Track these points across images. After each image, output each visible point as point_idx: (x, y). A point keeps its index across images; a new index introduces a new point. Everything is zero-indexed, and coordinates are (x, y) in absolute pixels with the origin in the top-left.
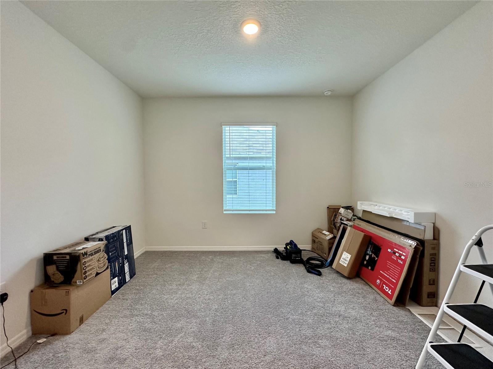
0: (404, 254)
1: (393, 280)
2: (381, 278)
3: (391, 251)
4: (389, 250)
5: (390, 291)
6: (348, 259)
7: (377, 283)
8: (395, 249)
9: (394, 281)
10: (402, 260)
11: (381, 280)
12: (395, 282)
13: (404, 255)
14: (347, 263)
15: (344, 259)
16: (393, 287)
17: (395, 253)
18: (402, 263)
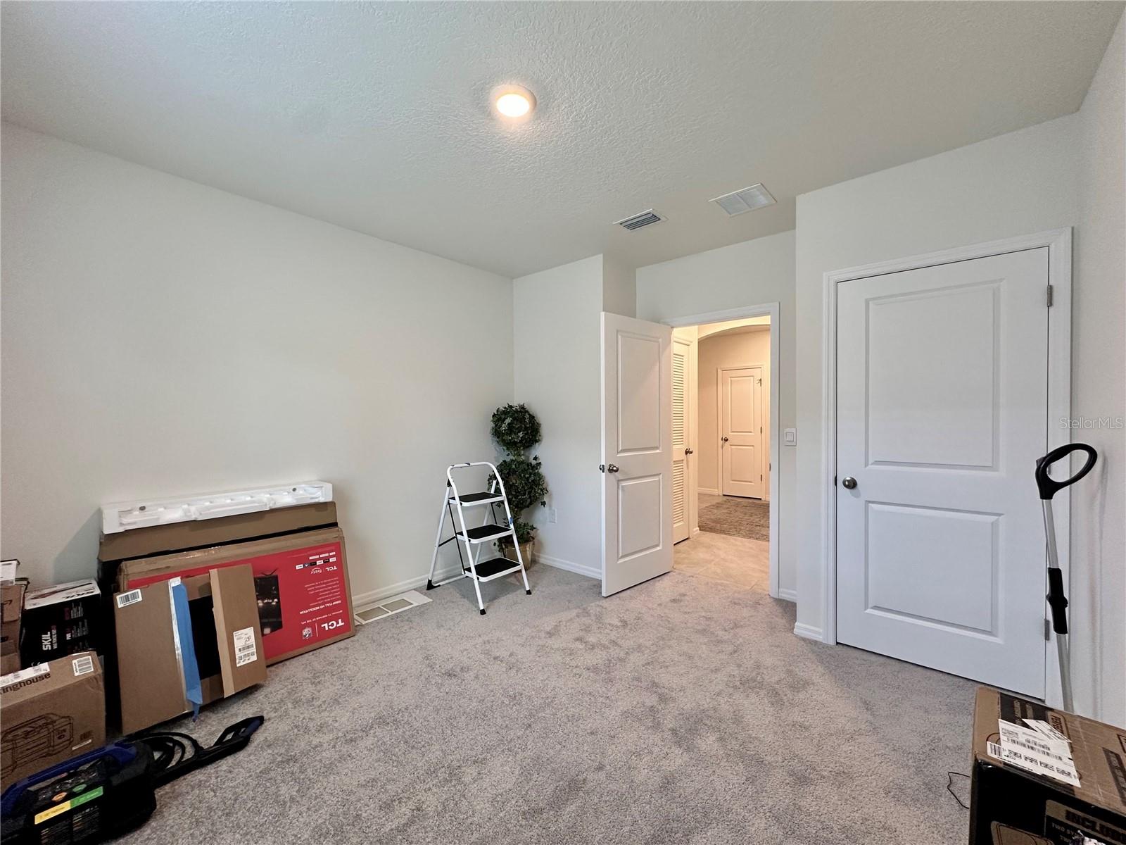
0: (331, 554)
1: (334, 603)
2: (308, 621)
3: (304, 566)
4: (299, 567)
5: (340, 621)
6: (252, 641)
7: (305, 636)
8: (311, 558)
9: (337, 602)
10: (333, 564)
11: (311, 625)
12: (340, 602)
13: (333, 556)
14: (254, 649)
15: (244, 649)
16: (341, 611)
17: (313, 564)
18: (335, 568)
